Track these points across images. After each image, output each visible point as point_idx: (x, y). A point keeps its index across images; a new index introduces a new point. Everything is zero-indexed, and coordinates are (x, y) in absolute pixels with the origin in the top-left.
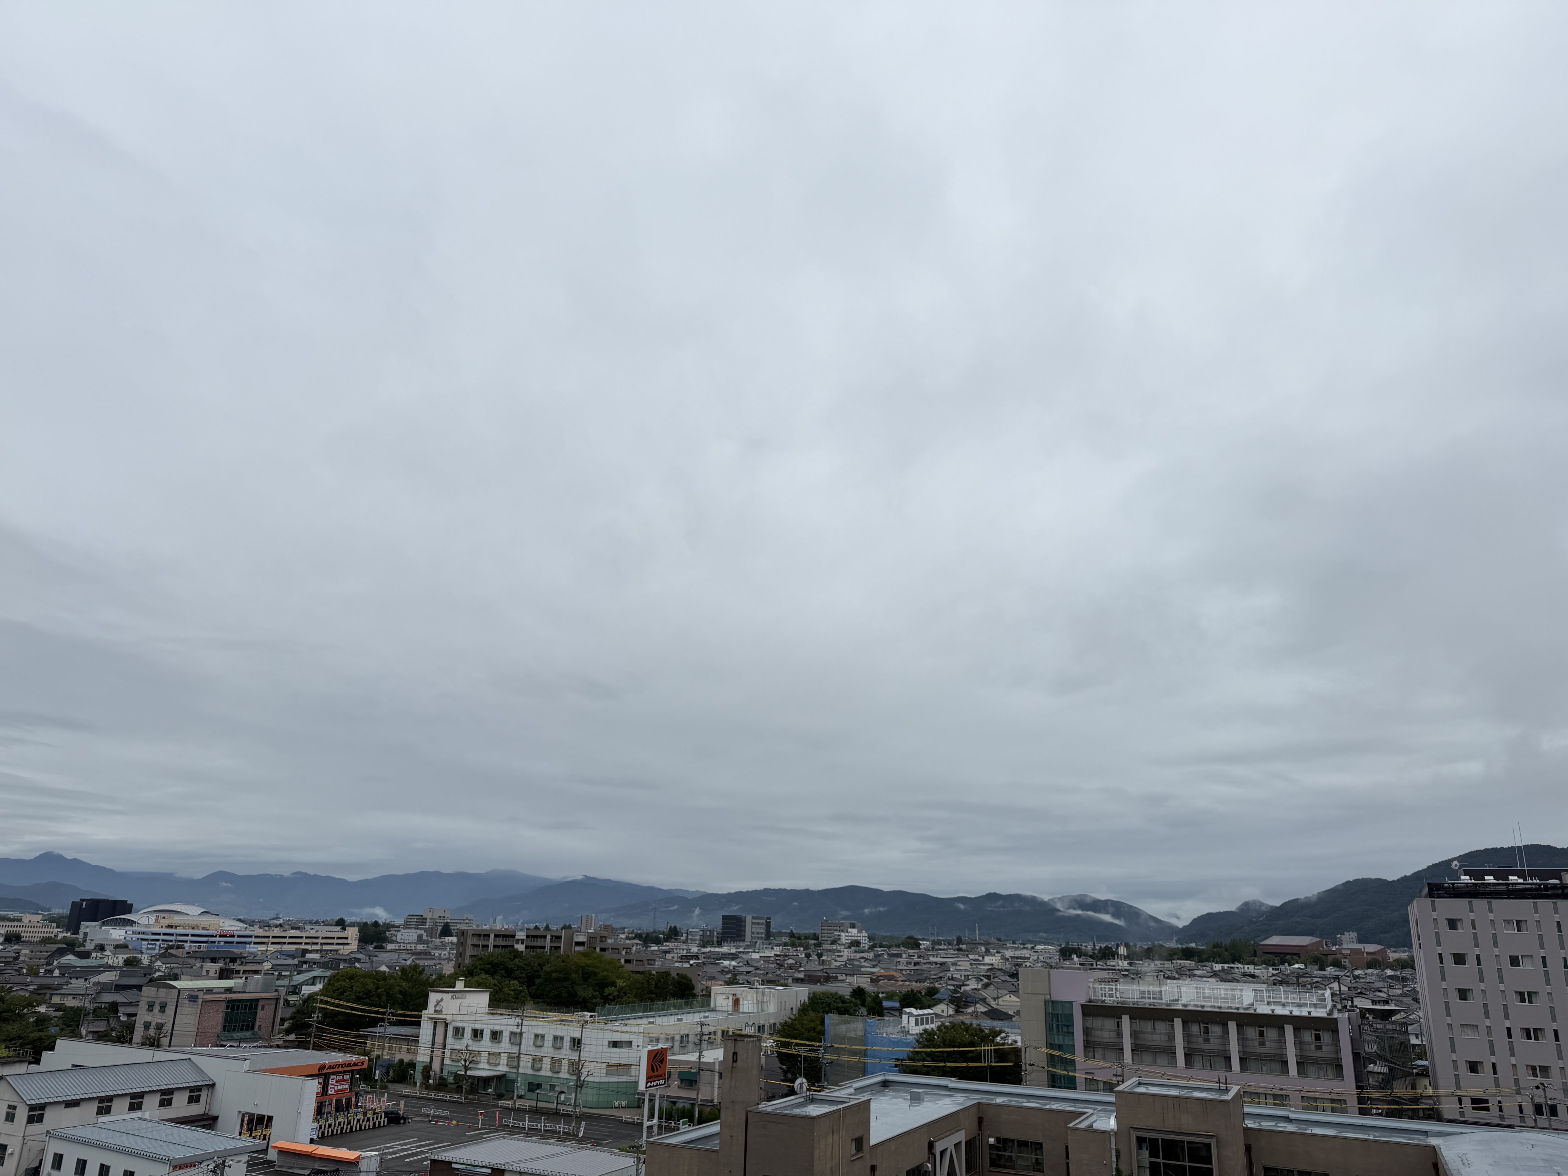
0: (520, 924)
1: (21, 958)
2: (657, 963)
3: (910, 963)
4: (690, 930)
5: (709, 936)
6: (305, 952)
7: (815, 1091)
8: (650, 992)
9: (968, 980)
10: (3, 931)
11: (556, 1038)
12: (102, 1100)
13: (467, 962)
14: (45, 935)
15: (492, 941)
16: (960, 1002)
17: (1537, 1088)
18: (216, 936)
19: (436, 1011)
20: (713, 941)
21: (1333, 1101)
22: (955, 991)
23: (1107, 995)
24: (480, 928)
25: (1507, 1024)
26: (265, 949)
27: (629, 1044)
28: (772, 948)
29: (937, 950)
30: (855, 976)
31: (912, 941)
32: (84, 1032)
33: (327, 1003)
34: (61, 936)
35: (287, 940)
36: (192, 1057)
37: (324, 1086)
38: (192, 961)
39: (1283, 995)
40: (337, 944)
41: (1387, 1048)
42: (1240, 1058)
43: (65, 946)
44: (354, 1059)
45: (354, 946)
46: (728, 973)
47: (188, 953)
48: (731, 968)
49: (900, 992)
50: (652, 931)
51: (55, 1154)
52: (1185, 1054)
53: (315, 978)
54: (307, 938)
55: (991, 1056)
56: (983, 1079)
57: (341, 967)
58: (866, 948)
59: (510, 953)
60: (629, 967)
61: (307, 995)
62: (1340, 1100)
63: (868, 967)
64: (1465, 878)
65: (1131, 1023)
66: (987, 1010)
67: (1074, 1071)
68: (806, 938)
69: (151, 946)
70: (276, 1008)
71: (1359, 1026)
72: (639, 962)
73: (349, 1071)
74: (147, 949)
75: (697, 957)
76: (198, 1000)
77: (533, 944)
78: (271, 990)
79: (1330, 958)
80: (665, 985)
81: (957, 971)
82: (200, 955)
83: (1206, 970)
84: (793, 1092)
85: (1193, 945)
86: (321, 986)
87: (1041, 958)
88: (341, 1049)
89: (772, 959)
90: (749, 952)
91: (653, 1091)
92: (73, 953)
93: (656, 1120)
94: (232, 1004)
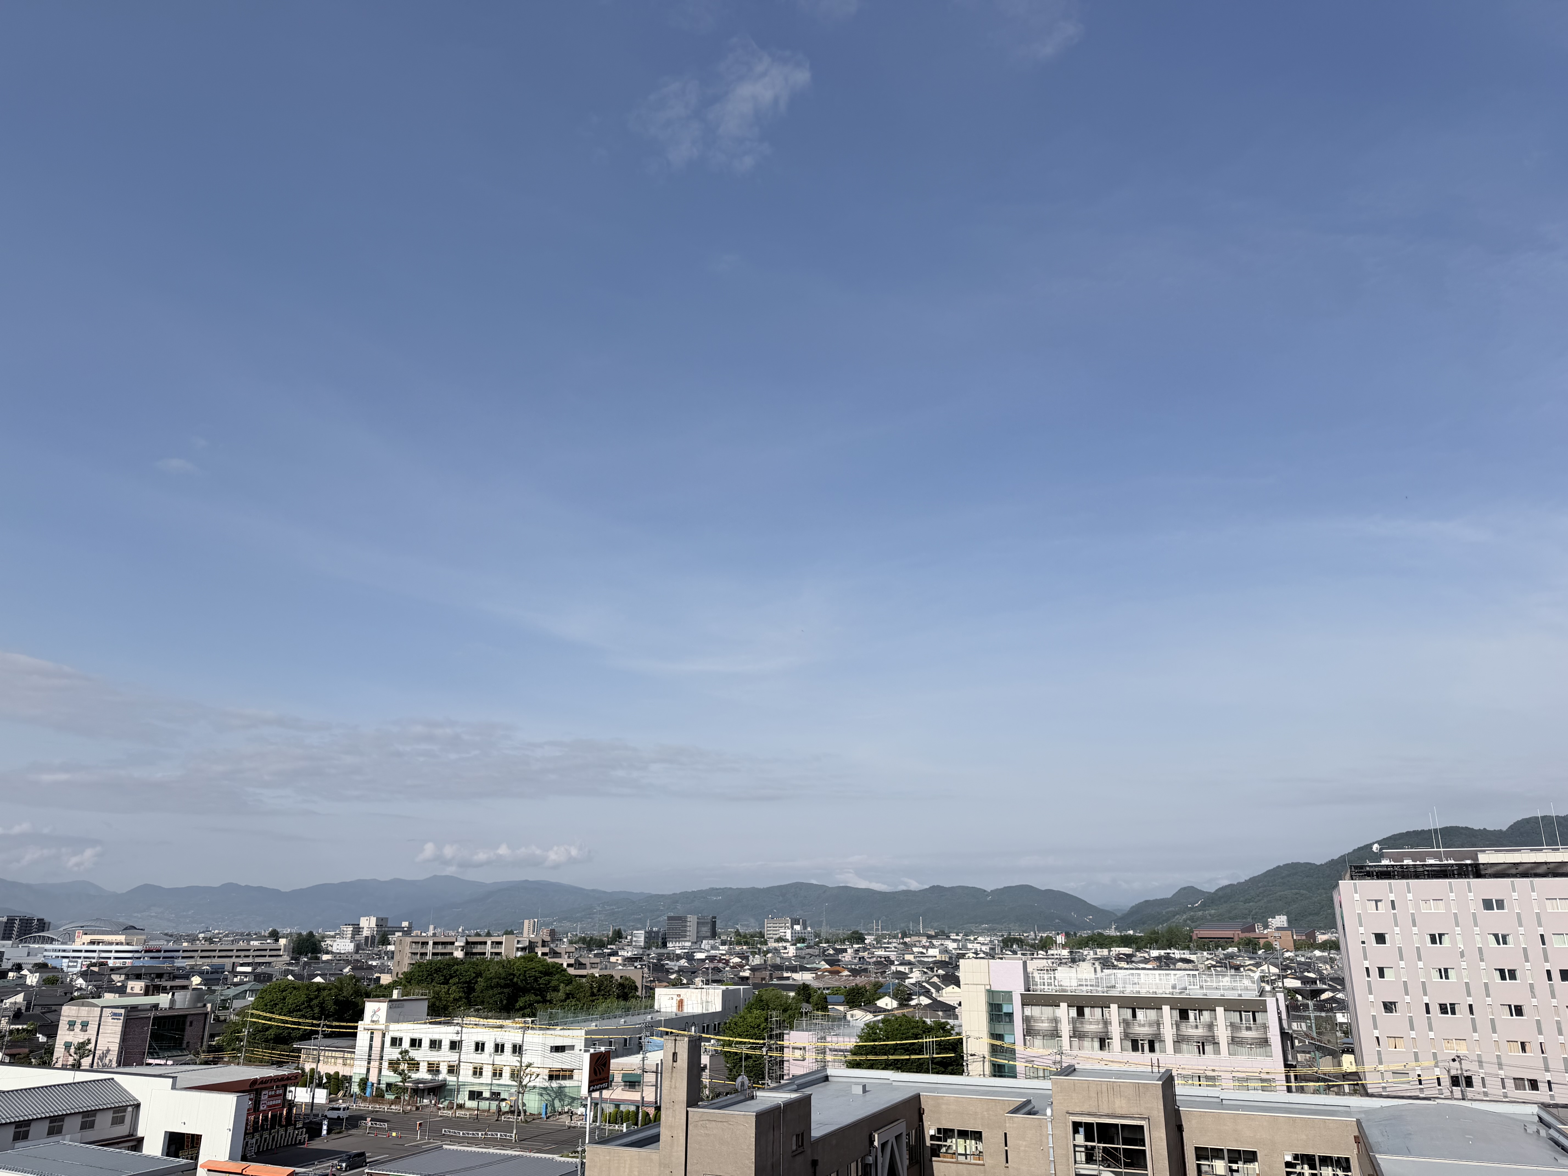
0: (460, 930)
2: (600, 966)
3: (855, 957)
4: (635, 931)
5: (654, 937)
6: (235, 965)
7: (759, 1088)
8: (593, 994)
9: (912, 972)
11: (497, 1046)
12: (19, 1124)
13: (405, 970)
15: (430, 948)
16: (904, 995)
17: (1454, 1060)
18: (141, 951)
19: (372, 1021)
20: (657, 943)
21: (1263, 1080)
22: (900, 985)
23: (1046, 984)
24: (419, 936)
25: (1426, 1000)
26: (194, 963)
27: (572, 1047)
28: (718, 948)
29: (881, 944)
30: (800, 973)
31: (856, 936)
33: (258, 1017)
35: (217, 954)
36: (117, 1077)
37: (255, 1101)
38: (115, 977)
39: (1214, 979)
40: (270, 956)
41: (1314, 1025)
42: (1175, 1042)
44: (288, 1074)
45: (287, 957)
46: (673, 973)
47: (111, 970)
48: (676, 968)
49: (846, 988)
50: (595, 933)
52: (1121, 1040)
53: (246, 991)
54: (237, 950)
55: (933, 1049)
56: (927, 1071)
57: (274, 980)
58: (812, 944)
59: (449, 960)
60: (571, 971)
61: (238, 1010)
62: (1269, 1079)
63: (814, 963)
64: (1386, 861)
65: (1068, 1011)
66: (931, 1001)
67: (1014, 1059)
68: (752, 936)
69: (70, 964)
70: (205, 1024)
71: (1287, 1006)
72: (581, 966)
73: (283, 1086)
74: (69, 967)
75: (641, 959)
76: (122, 1018)
77: (474, 951)
78: (199, 1005)
79: (1262, 941)
80: (608, 989)
81: (901, 964)
82: (125, 971)
83: (1144, 957)
84: (736, 1091)
85: (1131, 932)
86: (253, 999)
87: (984, 948)
88: (273, 1064)
89: (718, 959)
90: (694, 952)
91: (596, 1095)
93: (598, 1124)
94: (158, 1021)
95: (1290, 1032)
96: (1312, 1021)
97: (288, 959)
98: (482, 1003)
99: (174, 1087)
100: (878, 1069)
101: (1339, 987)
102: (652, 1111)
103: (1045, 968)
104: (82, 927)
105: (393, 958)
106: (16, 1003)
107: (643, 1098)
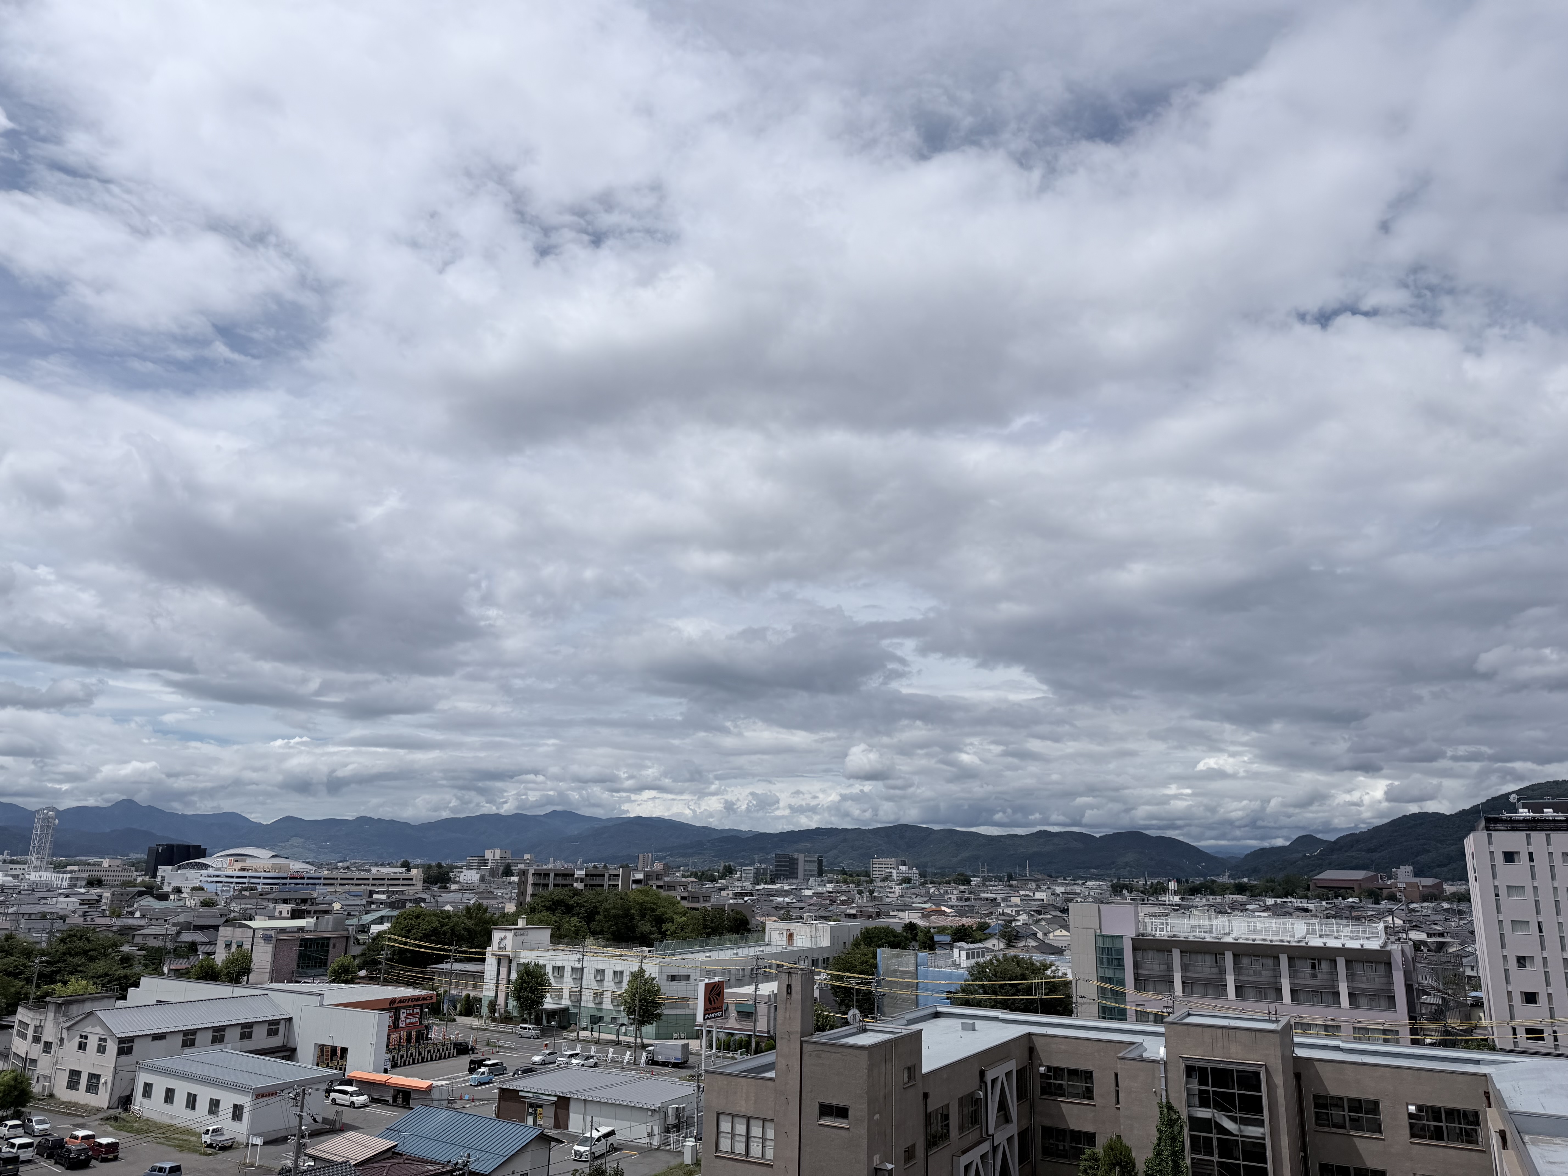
0: (578, 863)
1: (104, 901)
2: (712, 900)
3: (961, 899)
4: (745, 868)
5: (763, 874)
6: (372, 892)
7: (868, 1022)
8: (706, 927)
9: (1019, 915)
10: (85, 875)
11: (615, 973)
12: (186, 1033)
13: (529, 899)
14: (125, 878)
15: (552, 880)
16: (1011, 937)
18: (287, 878)
19: (500, 948)
20: (766, 879)
21: (1385, 1032)
22: (1006, 926)
23: (1158, 929)
24: (540, 868)
26: (334, 890)
27: (687, 978)
28: (825, 885)
29: (987, 886)
30: (907, 912)
31: (963, 878)
32: (166, 970)
33: (395, 941)
34: (139, 880)
35: (354, 882)
36: (269, 992)
37: (394, 1019)
38: (264, 902)
39: (1335, 929)
40: (403, 885)
41: (1440, 978)
42: (1292, 991)
43: (144, 889)
44: (422, 994)
45: (419, 886)
46: (781, 908)
47: (261, 895)
48: (785, 904)
49: (952, 927)
50: (707, 868)
52: (1236, 986)
53: (382, 916)
54: (373, 879)
55: (1042, 989)
56: (1034, 1011)
57: (407, 907)
58: (918, 884)
59: (570, 891)
60: (685, 903)
61: (375, 934)
62: (1392, 1031)
63: (919, 903)
64: (1523, 812)
65: (1181, 957)
66: (1037, 944)
67: (1125, 1002)
68: (857, 875)
69: (224, 888)
70: (346, 946)
71: (1413, 958)
72: (695, 899)
73: (418, 1005)
74: (222, 891)
75: (751, 894)
76: (272, 940)
77: (593, 882)
78: (341, 929)
79: (1385, 892)
80: (720, 921)
81: (1008, 906)
82: (272, 896)
83: (1259, 905)
84: (848, 1024)
85: (1245, 880)
86: (389, 925)
87: (1093, 893)
88: (409, 985)
89: (825, 895)
90: (802, 889)
91: (710, 1023)
92: (152, 895)
93: (714, 1051)
94: (305, 943)
95: (1416, 986)
96: (1440, 975)
97: (420, 888)
98: (601, 932)
99: (321, 1005)
100: (986, 1007)
101: (1467, 941)
103: (1157, 914)
104: (232, 855)
105: (516, 889)
106: (178, 923)
107: (755, 1027)
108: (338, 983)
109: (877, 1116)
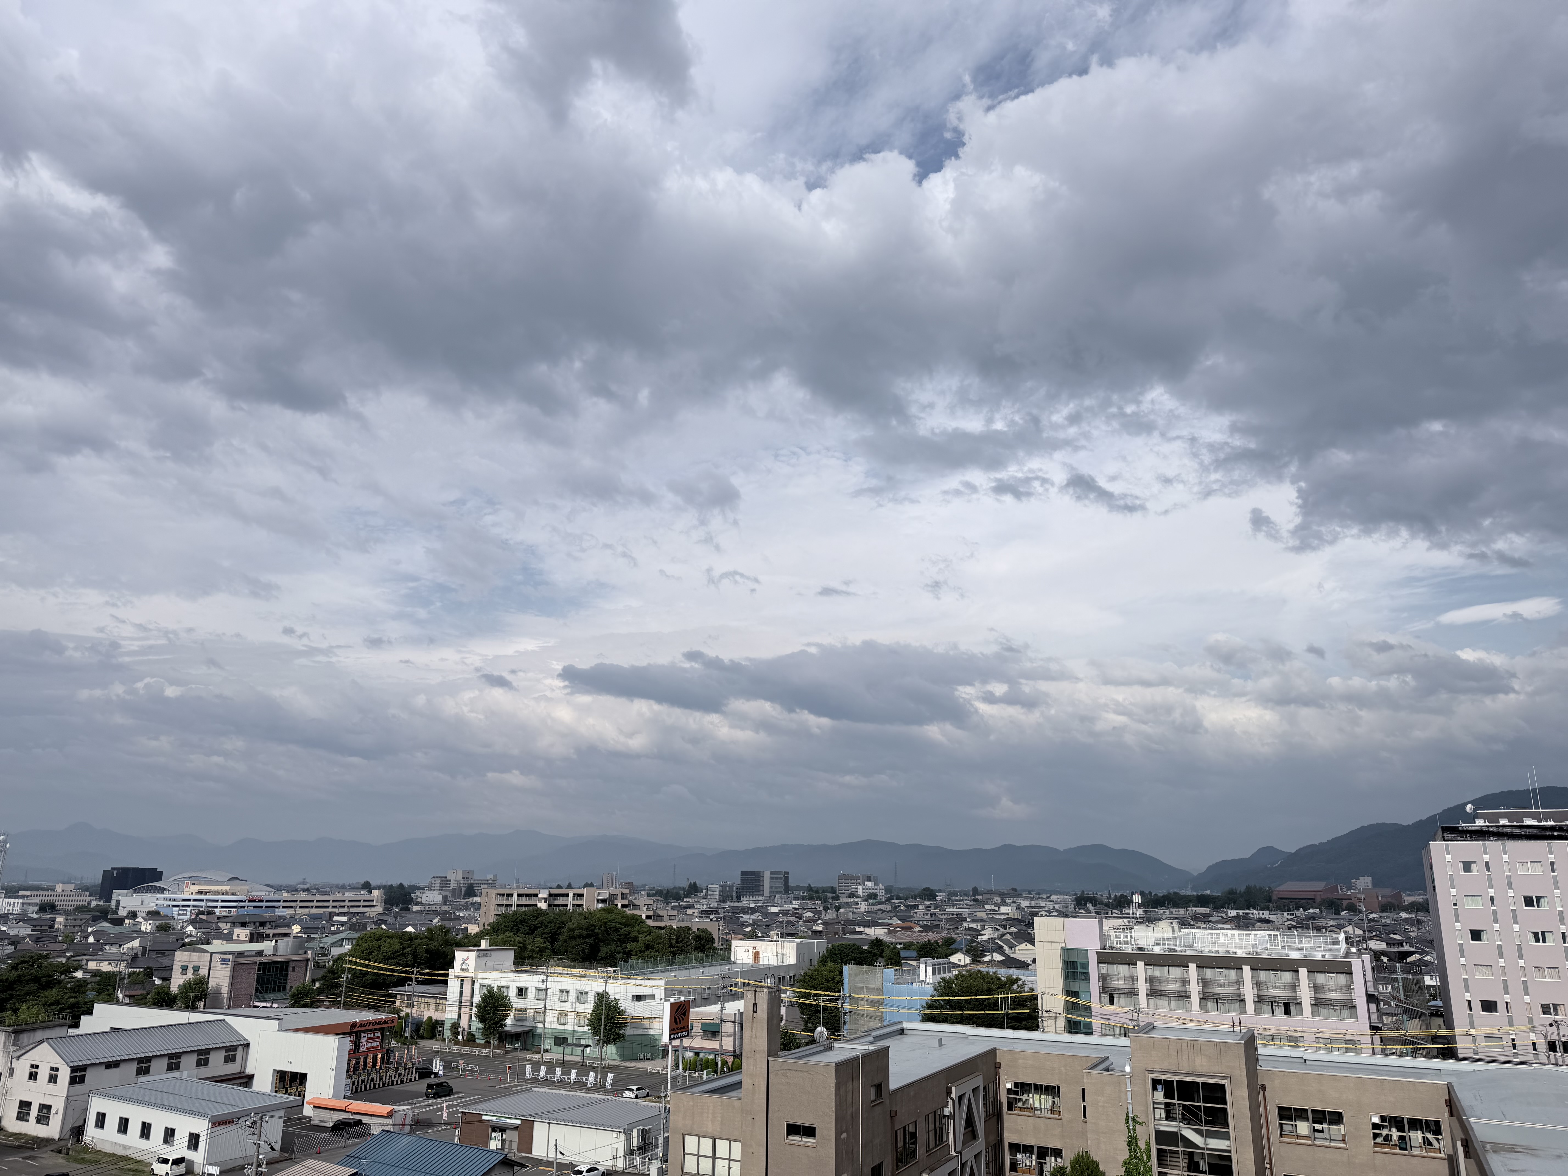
0: (542, 883)
1: (56, 926)
2: (677, 918)
3: (927, 914)
4: (710, 886)
5: (729, 891)
6: (331, 915)
7: (835, 1040)
8: (671, 946)
9: (984, 929)
10: (37, 900)
11: (580, 993)
12: (140, 1061)
13: (492, 921)
14: (78, 903)
15: (515, 899)
16: (977, 951)
17: (1551, 1025)
18: (245, 901)
19: (462, 970)
20: (732, 896)
21: (1347, 1042)
22: (972, 941)
23: (1123, 942)
24: (503, 888)
25: (1520, 963)
26: (294, 912)
27: (653, 997)
28: (791, 902)
29: (953, 901)
30: (873, 928)
31: (928, 892)
32: (120, 995)
33: (355, 963)
34: (94, 903)
35: (315, 904)
36: (227, 1018)
37: (355, 1043)
38: (222, 925)
39: (1296, 939)
40: (364, 906)
41: (1401, 988)
42: (1255, 1002)
43: (98, 914)
44: (384, 1017)
46: (747, 926)
47: (218, 918)
48: (751, 922)
49: (918, 943)
50: (672, 886)
51: (98, 1113)
52: (1200, 999)
53: (343, 939)
54: (334, 901)
55: (1008, 1005)
56: (1001, 1026)
57: (369, 929)
58: (883, 900)
59: (533, 911)
60: (650, 922)
61: (336, 957)
62: (1354, 1041)
63: (886, 919)
64: (1479, 822)
65: (1145, 969)
66: (1004, 958)
67: (1090, 1017)
68: (824, 892)
69: (180, 912)
70: (306, 970)
71: (1373, 969)
72: (660, 918)
73: (380, 1029)
74: (179, 915)
75: (716, 912)
76: (230, 963)
77: (556, 902)
78: (301, 952)
79: (1345, 903)
80: (686, 940)
81: (973, 921)
82: (230, 919)
83: (1222, 917)
84: (813, 1041)
85: (1208, 892)
86: (350, 947)
87: (1057, 907)
88: (370, 1008)
89: (791, 912)
90: (768, 906)
91: (676, 1042)
92: (106, 920)
93: (680, 1071)
94: (263, 966)
95: (1376, 994)
96: (1400, 984)
97: (381, 909)
98: (566, 953)
99: (280, 1030)
100: (953, 1023)
101: (1427, 950)
102: (730, 1060)
103: (1122, 927)
104: (190, 878)
105: (479, 909)
106: (133, 948)
107: (721, 1046)
108: (298, 1007)
109: (844, 1135)
